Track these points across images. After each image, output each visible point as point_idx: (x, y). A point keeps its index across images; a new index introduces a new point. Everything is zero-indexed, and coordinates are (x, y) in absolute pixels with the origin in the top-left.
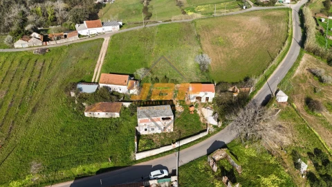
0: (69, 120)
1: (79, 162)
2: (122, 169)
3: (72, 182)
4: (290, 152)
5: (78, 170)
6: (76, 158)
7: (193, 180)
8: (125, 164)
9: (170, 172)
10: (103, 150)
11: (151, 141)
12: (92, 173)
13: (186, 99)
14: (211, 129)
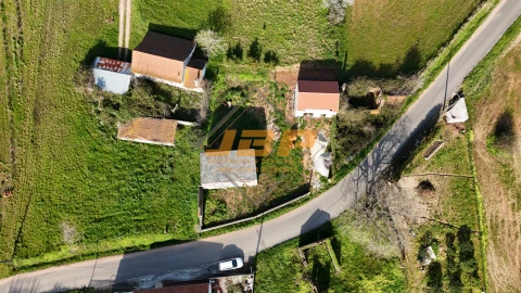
0: (97, 147)
1: (125, 231)
2: (184, 245)
3: (121, 257)
4: (421, 235)
5: (126, 242)
6: (120, 223)
8: (187, 237)
9: (246, 259)
10: (156, 212)
11: (223, 205)
12: (144, 246)
13: (288, 106)
14: (316, 185)
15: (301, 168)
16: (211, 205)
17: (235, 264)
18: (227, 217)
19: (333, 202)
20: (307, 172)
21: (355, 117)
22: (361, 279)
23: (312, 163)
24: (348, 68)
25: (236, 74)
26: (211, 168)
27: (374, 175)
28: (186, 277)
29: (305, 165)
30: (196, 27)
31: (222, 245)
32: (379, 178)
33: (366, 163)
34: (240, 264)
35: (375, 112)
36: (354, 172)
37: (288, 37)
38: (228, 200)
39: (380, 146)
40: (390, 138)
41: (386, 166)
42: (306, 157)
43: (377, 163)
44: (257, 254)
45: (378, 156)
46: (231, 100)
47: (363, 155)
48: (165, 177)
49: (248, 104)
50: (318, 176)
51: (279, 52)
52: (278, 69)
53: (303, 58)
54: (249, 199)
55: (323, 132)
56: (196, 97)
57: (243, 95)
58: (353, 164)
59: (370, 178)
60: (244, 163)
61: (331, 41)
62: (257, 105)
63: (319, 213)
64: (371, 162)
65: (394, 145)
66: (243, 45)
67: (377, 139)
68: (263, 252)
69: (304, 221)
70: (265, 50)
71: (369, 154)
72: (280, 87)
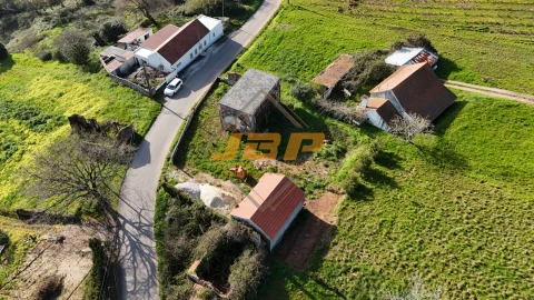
3: (245, 46)
7: (132, 107)
12: (240, 56)
14: (174, 174)
15: (204, 169)
17: (171, 87)
18: (212, 96)
20: (195, 173)
26: (259, 79)
27: (126, 232)
29: (205, 175)
31: (195, 91)
32: (117, 236)
33: (147, 234)
34: (167, 91)
35: (192, 270)
36: (150, 215)
39: (152, 265)
40: (149, 282)
41: (123, 253)
43: (136, 246)
44: (163, 106)
45: (142, 253)
52: (343, 198)
53: (341, 233)
57: (330, 154)
59: (128, 227)
62: (308, 162)
64: (144, 240)
65: (135, 282)
67: (162, 266)
68: (160, 110)
69: (152, 147)
71: (154, 244)
72: (316, 191)
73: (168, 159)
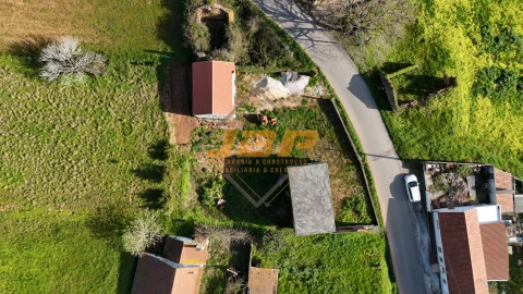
2: (391, 244)
7: (426, 138)
8: (383, 241)
9: (406, 171)
10: (357, 281)
11: (349, 202)
12: (393, 290)
13: (222, 127)
14: (319, 91)
15: (300, 110)
16: (349, 216)
17: (413, 184)
18: (361, 196)
19: (339, 71)
20: (304, 102)
21: (238, 42)
22: (423, 41)
23: (293, 96)
24: (169, 50)
25: (182, 196)
26: (314, 221)
27: (307, 21)
28: (426, 238)
29: (295, 105)
30: (116, 255)
31: (390, 200)
32: (311, 15)
33: (292, 30)
34: (413, 178)
35: (232, 16)
36: (303, 45)
37: (127, 130)
38: (342, 196)
39: (269, 12)
41: (294, 6)
42: (287, 104)
43: (292, 17)
44: (400, 158)
45: (283, 15)
46: (216, 200)
47: (282, 33)
48: (316, 274)
49: (221, 177)
50: (309, 88)
51: (149, 140)
52: (172, 141)
53: (156, 108)
54: (340, 171)
55: (255, 83)
56: (215, 247)
57: (209, 185)
58: (294, 46)
59: (310, 26)
60: (307, 179)
61: (131, 72)
62: (222, 166)
63: (353, 88)
64: (290, 24)
66: (140, 189)
67: (262, 16)
68: (397, 152)
69: (362, 105)
70: (147, 159)
71: (280, 26)
72: (198, 138)
73: (337, 102)
